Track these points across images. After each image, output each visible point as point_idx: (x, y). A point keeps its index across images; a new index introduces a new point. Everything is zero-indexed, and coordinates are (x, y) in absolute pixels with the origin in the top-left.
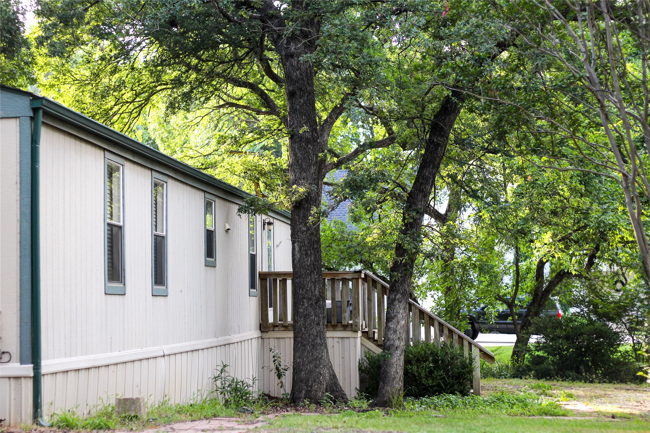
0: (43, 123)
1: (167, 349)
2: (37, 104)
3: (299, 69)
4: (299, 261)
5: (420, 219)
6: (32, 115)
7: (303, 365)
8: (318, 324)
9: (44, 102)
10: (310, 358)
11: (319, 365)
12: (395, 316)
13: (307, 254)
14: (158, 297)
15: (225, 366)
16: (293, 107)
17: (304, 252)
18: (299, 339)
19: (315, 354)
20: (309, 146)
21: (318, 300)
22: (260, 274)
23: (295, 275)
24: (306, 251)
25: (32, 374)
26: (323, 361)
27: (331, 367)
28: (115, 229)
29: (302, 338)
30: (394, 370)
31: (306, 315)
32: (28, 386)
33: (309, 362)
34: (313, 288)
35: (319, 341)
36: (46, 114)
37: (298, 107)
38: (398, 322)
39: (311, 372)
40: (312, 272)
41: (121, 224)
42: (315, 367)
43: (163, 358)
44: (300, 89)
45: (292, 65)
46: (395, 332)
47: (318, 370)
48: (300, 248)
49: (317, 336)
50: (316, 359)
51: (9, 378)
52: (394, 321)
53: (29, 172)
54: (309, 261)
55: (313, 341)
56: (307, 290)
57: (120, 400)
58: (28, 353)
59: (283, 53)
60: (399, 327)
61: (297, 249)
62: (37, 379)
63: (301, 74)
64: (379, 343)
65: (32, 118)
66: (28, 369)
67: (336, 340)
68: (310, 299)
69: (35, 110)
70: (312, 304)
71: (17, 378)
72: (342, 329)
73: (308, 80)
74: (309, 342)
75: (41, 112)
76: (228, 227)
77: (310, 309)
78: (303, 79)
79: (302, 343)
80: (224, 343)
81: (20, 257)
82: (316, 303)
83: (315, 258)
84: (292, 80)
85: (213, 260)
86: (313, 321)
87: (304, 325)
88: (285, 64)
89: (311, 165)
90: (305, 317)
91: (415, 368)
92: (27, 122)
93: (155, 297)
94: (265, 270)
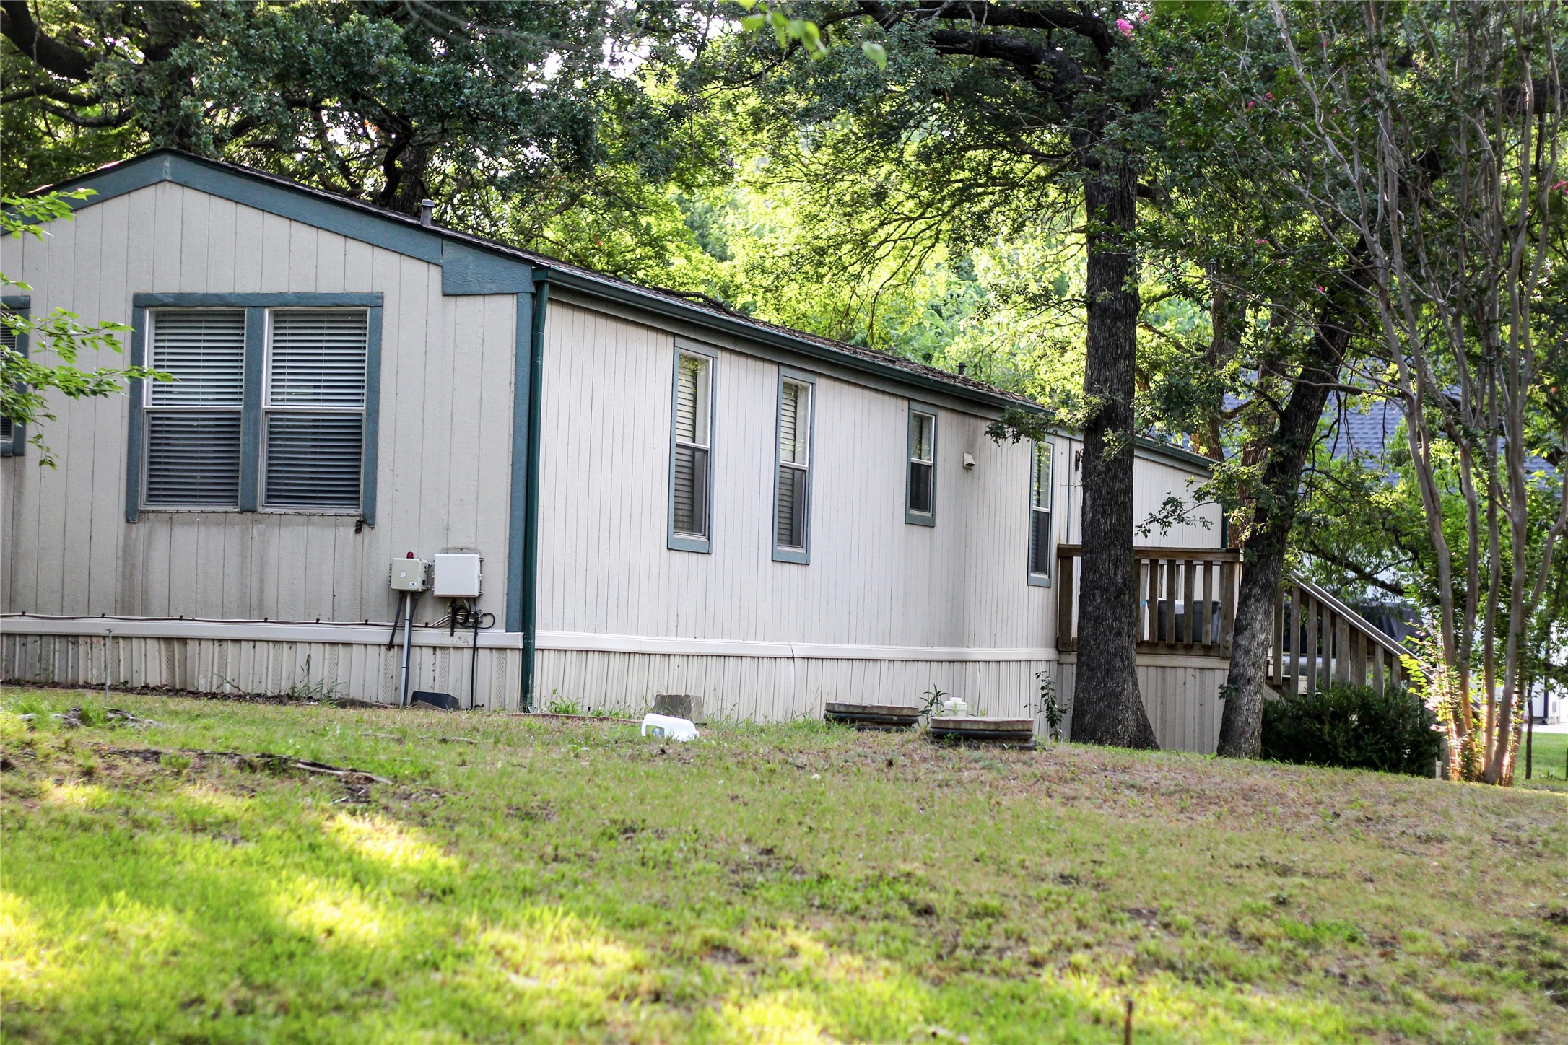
0: (551, 300)
1: (800, 649)
2: (541, 277)
4: (1091, 524)
5: (1299, 457)
6: (533, 290)
7: (1089, 703)
8: (1119, 634)
9: (550, 273)
10: (1102, 693)
11: (1117, 704)
12: (1248, 625)
13: (1104, 512)
14: (787, 566)
15: (938, 694)
17: (1100, 509)
18: (1085, 659)
19: (1111, 684)
20: (1118, 324)
21: (1120, 593)
22: (1060, 548)
23: (1085, 549)
24: (1103, 506)
25: (521, 646)
26: (1124, 698)
27: (1142, 711)
28: (698, 455)
29: (1089, 656)
30: (1243, 718)
31: (1098, 617)
32: (515, 660)
33: (1099, 699)
34: (1112, 572)
35: (1119, 664)
36: (555, 288)
38: (1254, 636)
39: (1101, 716)
40: (1112, 544)
41: (708, 447)
42: (1109, 707)
43: (791, 661)
46: (1248, 652)
47: (1113, 713)
48: (1094, 500)
49: (1115, 655)
50: (1111, 695)
51: (491, 649)
52: (1247, 633)
53: (527, 369)
54: (1107, 525)
55: (1107, 662)
56: (1101, 575)
57: (663, 697)
58: (517, 616)
60: (1254, 644)
61: (1088, 502)
62: (527, 653)
64: (1275, 682)
65: (533, 295)
66: (517, 639)
67: (1191, 672)
68: (1107, 590)
69: (539, 284)
70: (1109, 599)
71: (501, 649)
72: (1201, 652)
73: (1122, 208)
74: (1100, 665)
75: (547, 287)
76: (969, 459)
77: (1105, 607)
79: (1088, 665)
80: (950, 658)
81: (512, 485)
82: (1116, 598)
83: (1119, 520)
85: (929, 515)
87: (1093, 634)
89: (1120, 357)
90: (1096, 621)
91: (1327, 728)
92: (527, 301)
93: (779, 565)
94: (1064, 542)
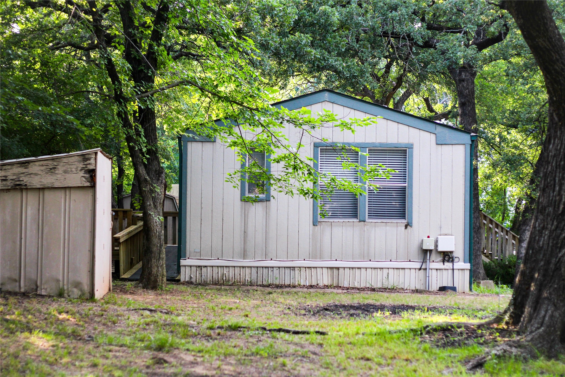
3: (468, 89)
6: (471, 143)
16: (464, 112)
19: (477, 261)
25: (469, 268)
32: (468, 273)
34: (476, 222)
37: (467, 112)
44: (469, 101)
45: (463, 86)
47: (478, 270)
50: (477, 264)
51: (459, 270)
53: (469, 171)
55: (476, 253)
58: (468, 258)
59: (457, 78)
62: (471, 271)
63: (469, 92)
69: (473, 141)
71: (462, 270)
78: (470, 95)
82: (477, 231)
84: (463, 95)
86: (476, 241)
88: (459, 86)
92: (469, 147)
